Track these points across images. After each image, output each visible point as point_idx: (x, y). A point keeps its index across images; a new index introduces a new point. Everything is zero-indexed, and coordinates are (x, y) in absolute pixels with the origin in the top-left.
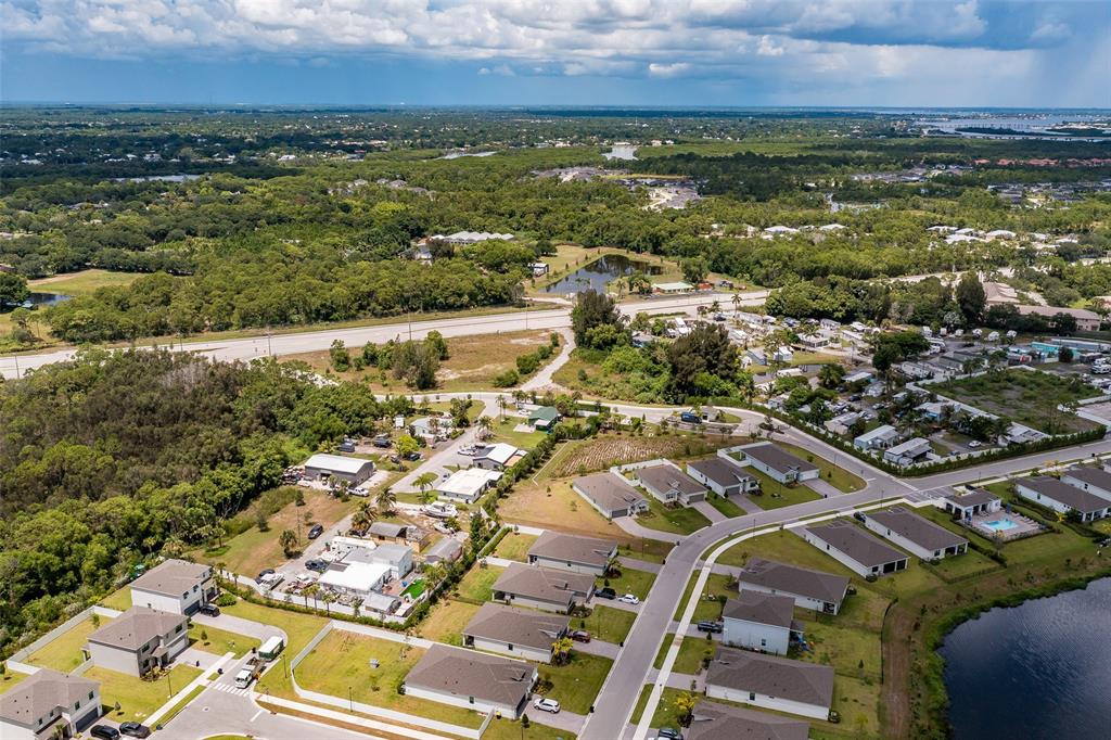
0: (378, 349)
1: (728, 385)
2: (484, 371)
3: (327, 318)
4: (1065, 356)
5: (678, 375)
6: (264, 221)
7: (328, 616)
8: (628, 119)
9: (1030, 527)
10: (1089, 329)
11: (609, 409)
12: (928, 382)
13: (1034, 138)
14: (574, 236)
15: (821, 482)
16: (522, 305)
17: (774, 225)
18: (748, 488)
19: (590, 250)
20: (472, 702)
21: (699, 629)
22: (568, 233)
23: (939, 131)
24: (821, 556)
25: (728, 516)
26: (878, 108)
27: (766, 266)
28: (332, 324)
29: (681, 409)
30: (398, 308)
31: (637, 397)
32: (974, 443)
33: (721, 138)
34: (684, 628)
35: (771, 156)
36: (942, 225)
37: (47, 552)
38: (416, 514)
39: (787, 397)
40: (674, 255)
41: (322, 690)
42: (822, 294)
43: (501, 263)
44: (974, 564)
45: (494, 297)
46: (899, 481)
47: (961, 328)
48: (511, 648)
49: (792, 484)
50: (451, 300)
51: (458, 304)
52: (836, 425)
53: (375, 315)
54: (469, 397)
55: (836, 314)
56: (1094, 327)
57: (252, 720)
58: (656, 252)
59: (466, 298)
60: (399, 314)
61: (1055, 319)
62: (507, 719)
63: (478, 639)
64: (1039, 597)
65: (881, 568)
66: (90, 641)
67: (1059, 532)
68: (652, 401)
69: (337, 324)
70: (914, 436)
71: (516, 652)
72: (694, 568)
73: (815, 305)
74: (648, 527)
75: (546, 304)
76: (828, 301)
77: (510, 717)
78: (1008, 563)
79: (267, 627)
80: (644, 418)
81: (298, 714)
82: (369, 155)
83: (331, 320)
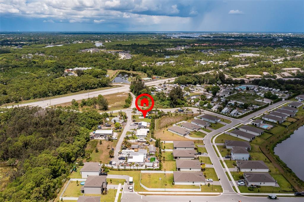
0: (86, 100)
1: (183, 102)
2: (116, 104)
3: (59, 94)
4: (248, 89)
5: (174, 100)
6: (11, 67)
7: (138, 170)
8: (94, 35)
9: (272, 126)
10: (247, 82)
11: (159, 110)
12: (224, 97)
13: (198, 39)
14: (109, 67)
15: (221, 122)
16: (111, 86)
17: (158, 62)
18: (208, 125)
19: (115, 71)
20: (193, 183)
21: (226, 158)
22: (107, 66)
23: (175, 37)
24: (236, 138)
25: (209, 132)
26: (156, 32)
27: (168, 72)
28: (61, 96)
29: (176, 109)
30: (78, 89)
31: (163, 107)
32: (245, 110)
33: (123, 40)
34: (222, 159)
35: (141, 44)
36: (197, 60)
37: (54, 165)
38: (134, 142)
39: (199, 103)
40: (138, 71)
41: (152, 187)
42: (189, 78)
43: (97, 76)
44: (267, 136)
45: (104, 85)
46: (237, 119)
47: (221, 84)
48: (190, 169)
49: (216, 123)
50: (93, 86)
51: (95, 87)
52: (214, 108)
53: (72, 92)
54: (121, 111)
55: (192, 83)
56: (248, 82)
57: (142, 198)
58: (134, 70)
59: (96, 86)
60: (79, 91)
61: (240, 81)
62: (203, 185)
63: (181, 168)
64: (284, 140)
65: (252, 139)
66: (84, 187)
67: (277, 126)
68: (167, 108)
69: (62, 95)
70: (233, 110)
71: (192, 170)
72: (212, 145)
73: (188, 81)
74: (193, 137)
75: (117, 85)
76: (190, 80)
77: (204, 185)
78: (273, 134)
79: (123, 176)
80: (170, 112)
81: (152, 195)
82: (23, 46)
83: (60, 94)
